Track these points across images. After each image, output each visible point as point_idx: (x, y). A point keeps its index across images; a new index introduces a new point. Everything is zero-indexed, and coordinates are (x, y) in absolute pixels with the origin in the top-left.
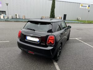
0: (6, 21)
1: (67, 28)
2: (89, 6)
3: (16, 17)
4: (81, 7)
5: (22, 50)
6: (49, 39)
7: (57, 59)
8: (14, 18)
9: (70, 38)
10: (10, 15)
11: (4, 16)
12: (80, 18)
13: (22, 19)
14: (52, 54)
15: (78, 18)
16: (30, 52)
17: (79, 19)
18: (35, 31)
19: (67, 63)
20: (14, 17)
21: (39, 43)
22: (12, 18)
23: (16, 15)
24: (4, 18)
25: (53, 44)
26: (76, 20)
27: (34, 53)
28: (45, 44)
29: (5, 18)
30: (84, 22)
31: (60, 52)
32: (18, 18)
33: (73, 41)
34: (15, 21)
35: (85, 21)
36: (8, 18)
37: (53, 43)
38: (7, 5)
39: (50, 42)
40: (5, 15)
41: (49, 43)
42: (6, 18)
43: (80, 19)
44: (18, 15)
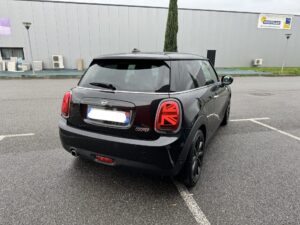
0: (24, 77)
1: (220, 83)
2: (288, 22)
3: (57, 65)
4: (260, 24)
5: (73, 154)
6: (161, 113)
7: (191, 179)
8: (48, 67)
9: (230, 120)
10: (35, 59)
11: (17, 64)
12: (261, 60)
13: (76, 70)
14: (172, 162)
15: (253, 62)
16: (101, 159)
17: (258, 62)
18: (114, 89)
19: (224, 194)
20: (51, 65)
21: (129, 126)
22: (44, 69)
23: (56, 59)
24: (18, 69)
25: (175, 127)
26: (248, 66)
27: (113, 160)
28: (148, 129)
29: (21, 69)
30: (274, 73)
31: (201, 157)
32: (61, 66)
33: (242, 128)
34: (52, 77)
35: (279, 69)
36: (31, 69)
37: (174, 123)
38: (28, 28)
39: (166, 122)
40: (20, 60)
41: (162, 123)
42: (24, 68)
43: (261, 63)
44: (60, 57)
